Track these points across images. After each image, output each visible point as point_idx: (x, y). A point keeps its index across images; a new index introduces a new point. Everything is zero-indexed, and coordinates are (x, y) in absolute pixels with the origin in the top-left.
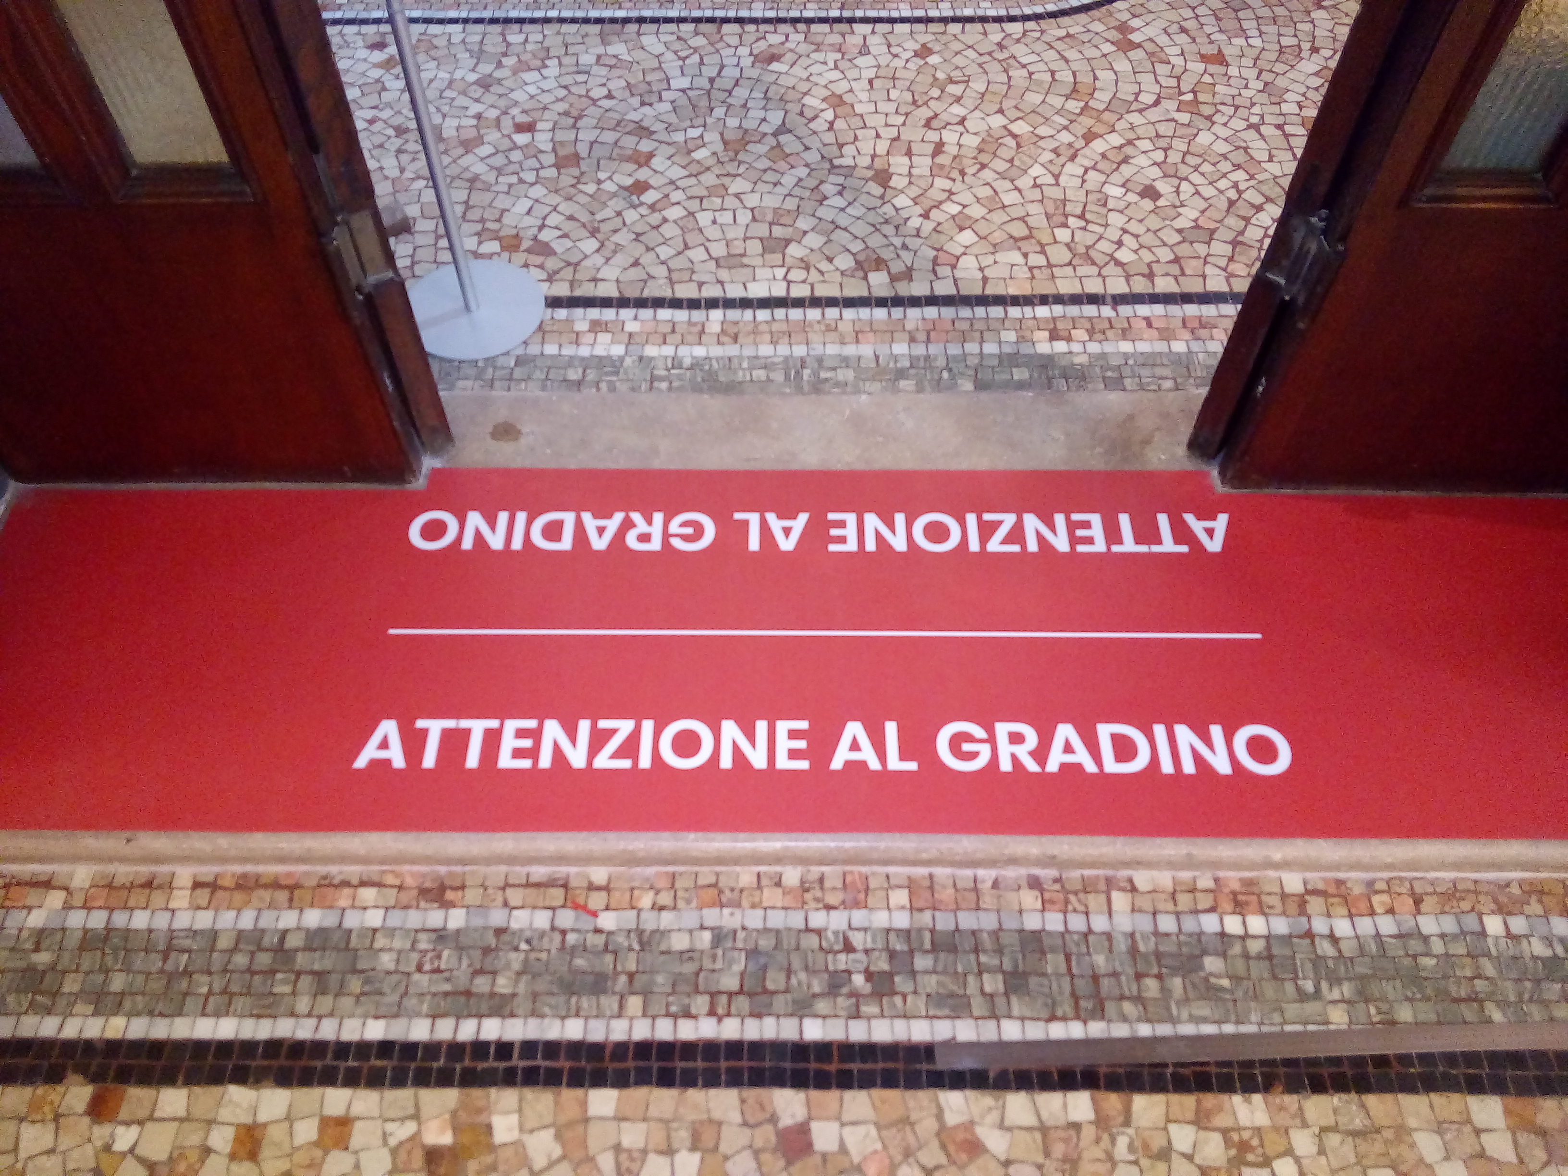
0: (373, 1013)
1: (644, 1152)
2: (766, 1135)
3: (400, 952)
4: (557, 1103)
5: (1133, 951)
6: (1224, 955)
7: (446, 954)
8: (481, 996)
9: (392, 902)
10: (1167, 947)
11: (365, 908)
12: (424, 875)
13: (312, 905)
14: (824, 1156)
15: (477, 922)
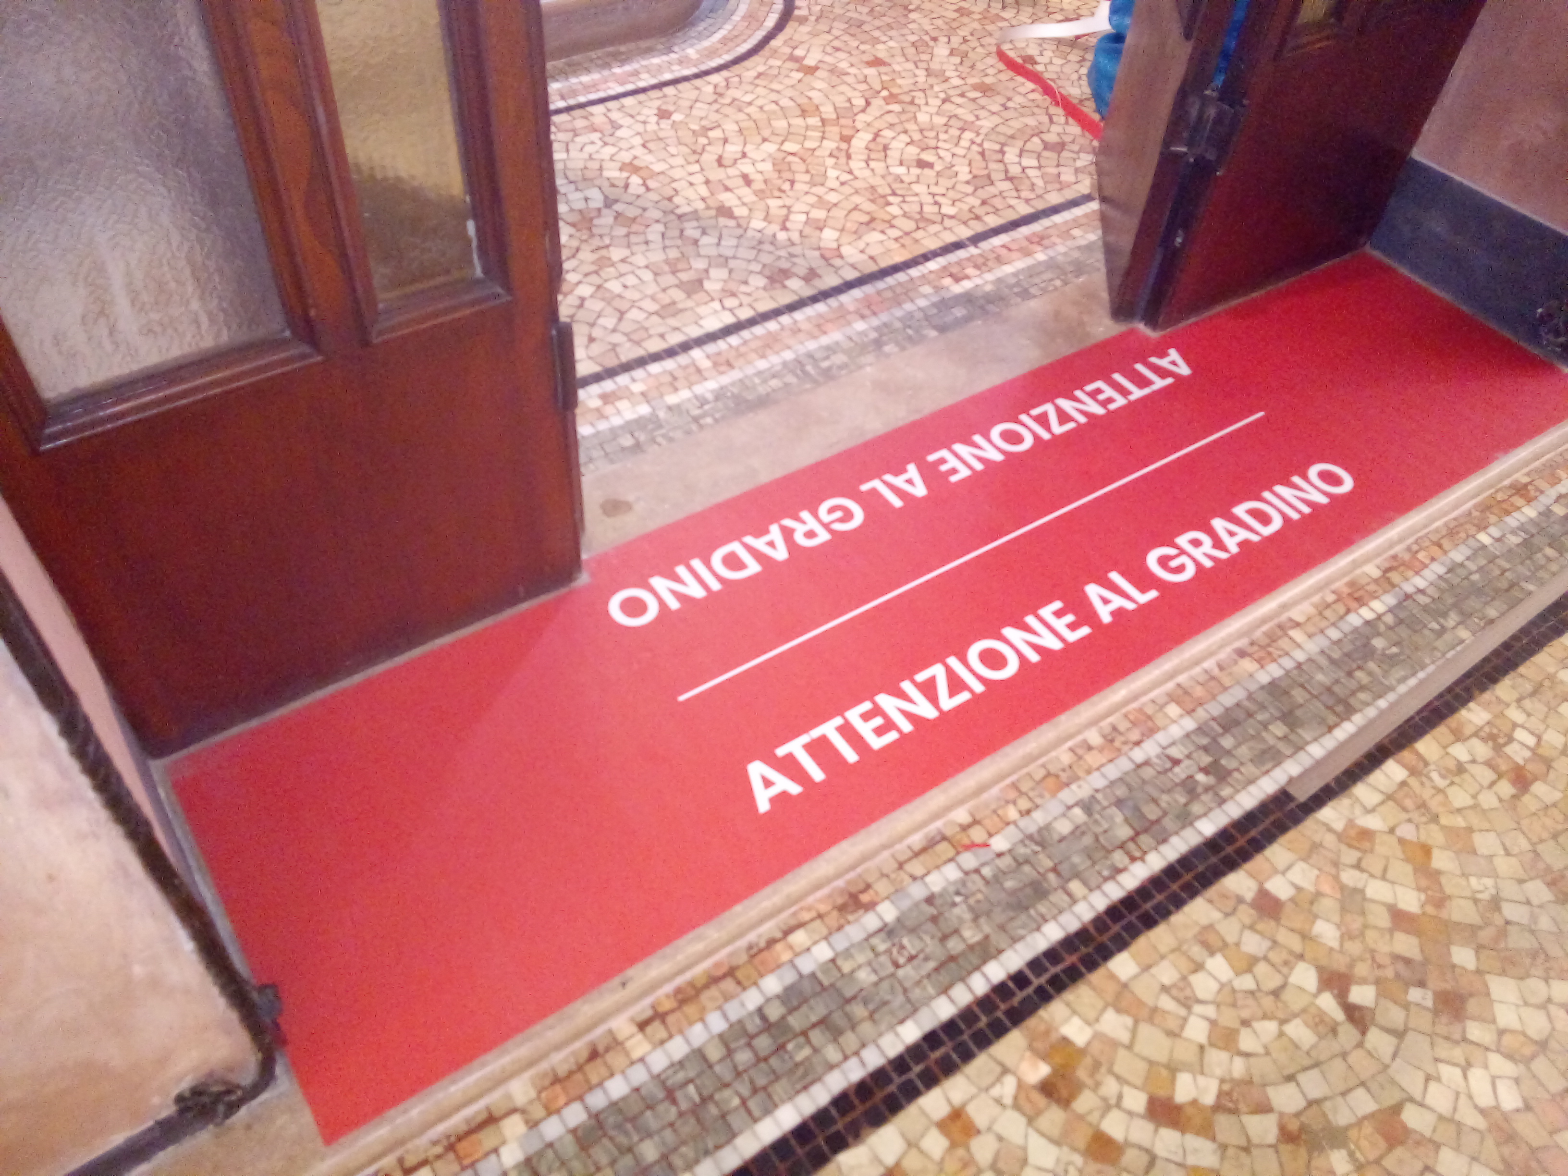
0: (895, 1021)
1: (1184, 978)
2: (1246, 914)
3: (869, 963)
4: (1094, 989)
5: (1332, 661)
6: (1379, 634)
7: (905, 941)
8: (963, 954)
9: (825, 932)
10: (1348, 648)
11: (808, 949)
12: (830, 896)
13: (761, 976)
14: (1292, 900)
15: (906, 904)
